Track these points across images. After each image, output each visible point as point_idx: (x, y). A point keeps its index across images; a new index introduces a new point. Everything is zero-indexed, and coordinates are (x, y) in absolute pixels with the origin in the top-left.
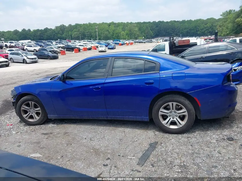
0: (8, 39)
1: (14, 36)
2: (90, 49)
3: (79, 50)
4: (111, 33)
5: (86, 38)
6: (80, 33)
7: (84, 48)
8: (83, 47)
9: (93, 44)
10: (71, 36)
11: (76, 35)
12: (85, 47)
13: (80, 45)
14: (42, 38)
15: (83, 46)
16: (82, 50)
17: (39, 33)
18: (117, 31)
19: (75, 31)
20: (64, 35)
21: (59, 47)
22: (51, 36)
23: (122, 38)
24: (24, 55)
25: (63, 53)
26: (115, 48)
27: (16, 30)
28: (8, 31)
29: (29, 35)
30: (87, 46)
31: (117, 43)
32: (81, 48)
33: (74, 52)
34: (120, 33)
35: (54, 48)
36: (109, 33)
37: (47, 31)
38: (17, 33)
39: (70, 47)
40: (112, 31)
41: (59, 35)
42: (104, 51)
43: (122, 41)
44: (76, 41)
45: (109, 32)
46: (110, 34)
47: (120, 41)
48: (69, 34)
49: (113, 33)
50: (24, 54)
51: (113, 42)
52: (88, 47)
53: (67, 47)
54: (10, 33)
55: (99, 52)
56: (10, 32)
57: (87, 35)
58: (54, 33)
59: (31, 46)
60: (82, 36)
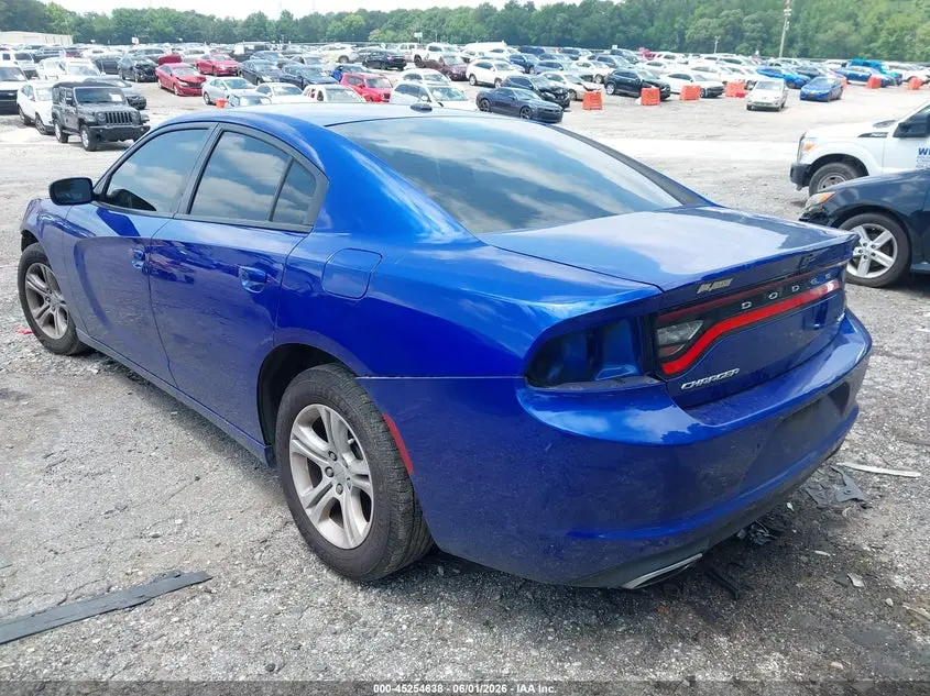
0: (456, 38)
1: (478, 26)
2: (714, 94)
3: (664, 95)
4: (866, 31)
5: (745, 44)
6: (720, 26)
7: (688, 89)
8: (687, 83)
9: (739, 71)
10: (682, 35)
11: (704, 31)
12: (696, 83)
13: (679, 73)
14: (569, 37)
15: (686, 77)
16: (677, 97)
17: (560, 17)
18: (899, 21)
19: (702, 16)
20: (652, 30)
21: (589, 78)
22: (603, 30)
23: (918, 53)
24: (434, 96)
25: (593, 101)
26: (838, 98)
27: (487, 4)
28: (461, 8)
29: (526, 23)
30: (705, 80)
31: (861, 74)
32: (677, 85)
33: (639, 100)
34: (914, 28)
35: (566, 80)
36: (854, 28)
37: (591, 13)
38: (487, 16)
39: (630, 80)
40: (875, 21)
41: (634, 30)
42: (774, 106)
43: (891, 67)
44: (673, 58)
45: (857, 25)
46: (860, 34)
47: (878, 67)
48: (676, 26)
49: (876, 29)
50: (436, 93)
51: (843, 70)
52: (705, 85)
53: (618, 77)
54: (464, 14)
55: (749, 108)
56: (467, 10)
57: (747, 34)
58: (618, 21)
59: (488, 67)
60: (729, 38)
